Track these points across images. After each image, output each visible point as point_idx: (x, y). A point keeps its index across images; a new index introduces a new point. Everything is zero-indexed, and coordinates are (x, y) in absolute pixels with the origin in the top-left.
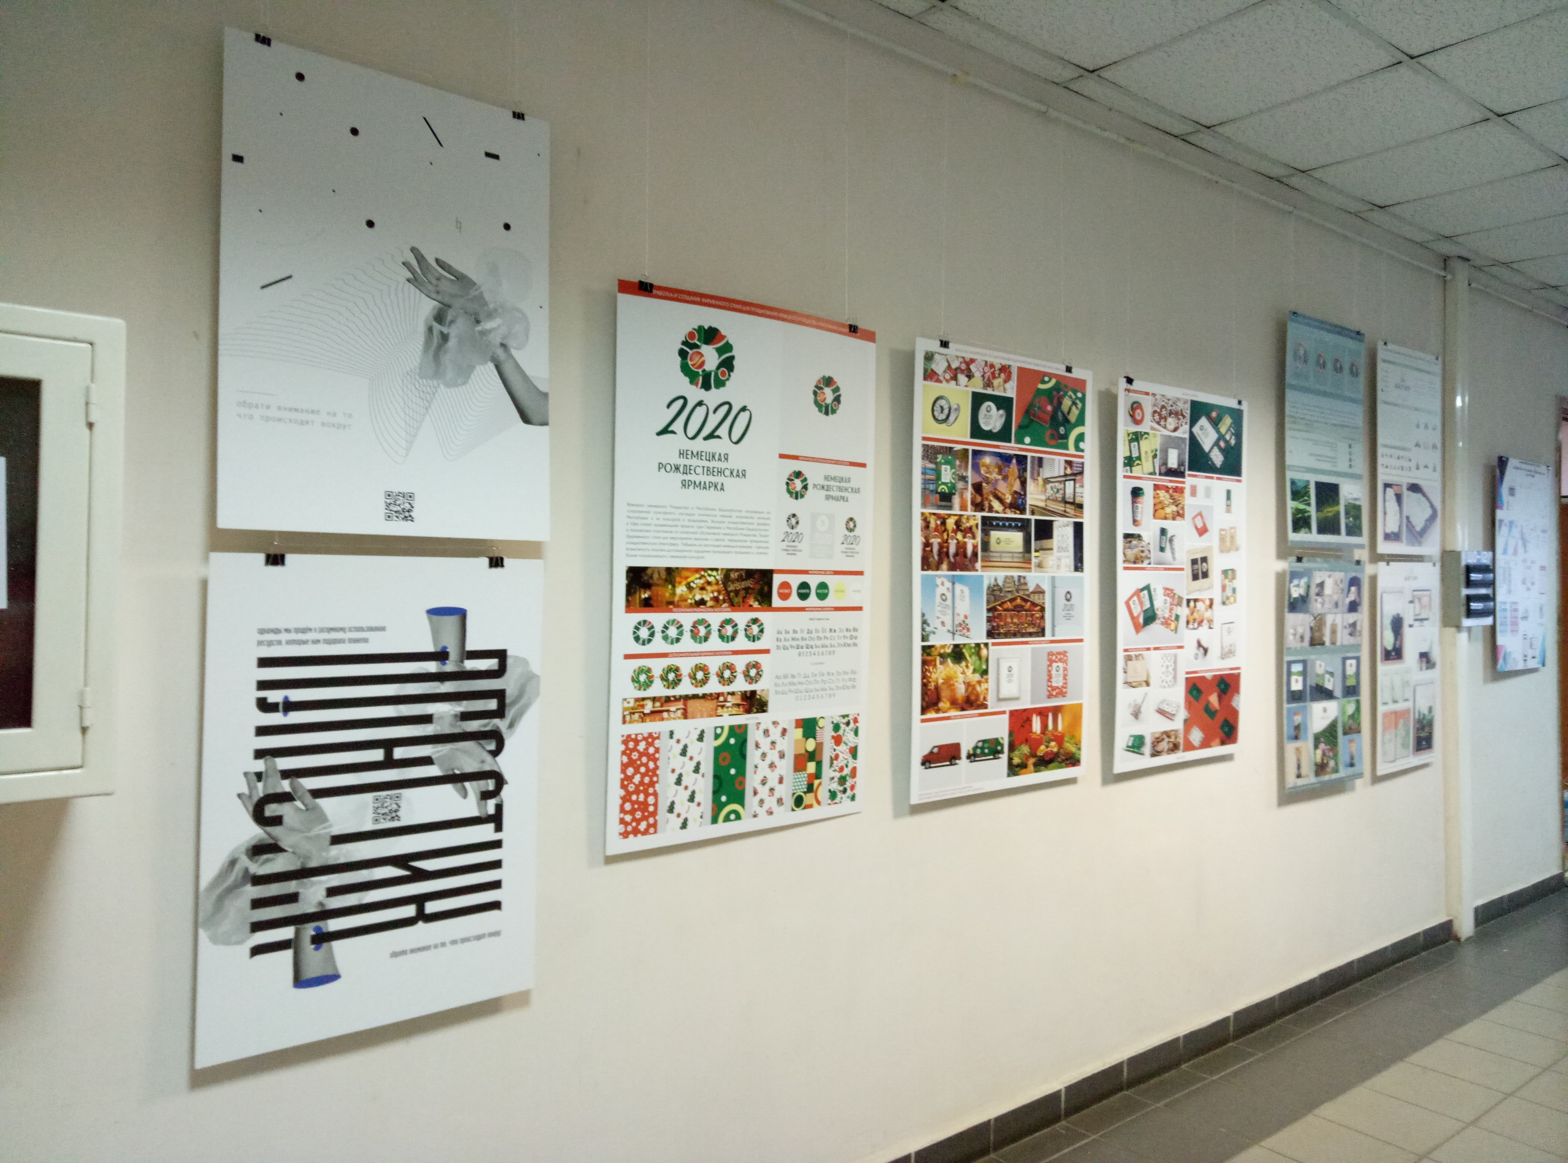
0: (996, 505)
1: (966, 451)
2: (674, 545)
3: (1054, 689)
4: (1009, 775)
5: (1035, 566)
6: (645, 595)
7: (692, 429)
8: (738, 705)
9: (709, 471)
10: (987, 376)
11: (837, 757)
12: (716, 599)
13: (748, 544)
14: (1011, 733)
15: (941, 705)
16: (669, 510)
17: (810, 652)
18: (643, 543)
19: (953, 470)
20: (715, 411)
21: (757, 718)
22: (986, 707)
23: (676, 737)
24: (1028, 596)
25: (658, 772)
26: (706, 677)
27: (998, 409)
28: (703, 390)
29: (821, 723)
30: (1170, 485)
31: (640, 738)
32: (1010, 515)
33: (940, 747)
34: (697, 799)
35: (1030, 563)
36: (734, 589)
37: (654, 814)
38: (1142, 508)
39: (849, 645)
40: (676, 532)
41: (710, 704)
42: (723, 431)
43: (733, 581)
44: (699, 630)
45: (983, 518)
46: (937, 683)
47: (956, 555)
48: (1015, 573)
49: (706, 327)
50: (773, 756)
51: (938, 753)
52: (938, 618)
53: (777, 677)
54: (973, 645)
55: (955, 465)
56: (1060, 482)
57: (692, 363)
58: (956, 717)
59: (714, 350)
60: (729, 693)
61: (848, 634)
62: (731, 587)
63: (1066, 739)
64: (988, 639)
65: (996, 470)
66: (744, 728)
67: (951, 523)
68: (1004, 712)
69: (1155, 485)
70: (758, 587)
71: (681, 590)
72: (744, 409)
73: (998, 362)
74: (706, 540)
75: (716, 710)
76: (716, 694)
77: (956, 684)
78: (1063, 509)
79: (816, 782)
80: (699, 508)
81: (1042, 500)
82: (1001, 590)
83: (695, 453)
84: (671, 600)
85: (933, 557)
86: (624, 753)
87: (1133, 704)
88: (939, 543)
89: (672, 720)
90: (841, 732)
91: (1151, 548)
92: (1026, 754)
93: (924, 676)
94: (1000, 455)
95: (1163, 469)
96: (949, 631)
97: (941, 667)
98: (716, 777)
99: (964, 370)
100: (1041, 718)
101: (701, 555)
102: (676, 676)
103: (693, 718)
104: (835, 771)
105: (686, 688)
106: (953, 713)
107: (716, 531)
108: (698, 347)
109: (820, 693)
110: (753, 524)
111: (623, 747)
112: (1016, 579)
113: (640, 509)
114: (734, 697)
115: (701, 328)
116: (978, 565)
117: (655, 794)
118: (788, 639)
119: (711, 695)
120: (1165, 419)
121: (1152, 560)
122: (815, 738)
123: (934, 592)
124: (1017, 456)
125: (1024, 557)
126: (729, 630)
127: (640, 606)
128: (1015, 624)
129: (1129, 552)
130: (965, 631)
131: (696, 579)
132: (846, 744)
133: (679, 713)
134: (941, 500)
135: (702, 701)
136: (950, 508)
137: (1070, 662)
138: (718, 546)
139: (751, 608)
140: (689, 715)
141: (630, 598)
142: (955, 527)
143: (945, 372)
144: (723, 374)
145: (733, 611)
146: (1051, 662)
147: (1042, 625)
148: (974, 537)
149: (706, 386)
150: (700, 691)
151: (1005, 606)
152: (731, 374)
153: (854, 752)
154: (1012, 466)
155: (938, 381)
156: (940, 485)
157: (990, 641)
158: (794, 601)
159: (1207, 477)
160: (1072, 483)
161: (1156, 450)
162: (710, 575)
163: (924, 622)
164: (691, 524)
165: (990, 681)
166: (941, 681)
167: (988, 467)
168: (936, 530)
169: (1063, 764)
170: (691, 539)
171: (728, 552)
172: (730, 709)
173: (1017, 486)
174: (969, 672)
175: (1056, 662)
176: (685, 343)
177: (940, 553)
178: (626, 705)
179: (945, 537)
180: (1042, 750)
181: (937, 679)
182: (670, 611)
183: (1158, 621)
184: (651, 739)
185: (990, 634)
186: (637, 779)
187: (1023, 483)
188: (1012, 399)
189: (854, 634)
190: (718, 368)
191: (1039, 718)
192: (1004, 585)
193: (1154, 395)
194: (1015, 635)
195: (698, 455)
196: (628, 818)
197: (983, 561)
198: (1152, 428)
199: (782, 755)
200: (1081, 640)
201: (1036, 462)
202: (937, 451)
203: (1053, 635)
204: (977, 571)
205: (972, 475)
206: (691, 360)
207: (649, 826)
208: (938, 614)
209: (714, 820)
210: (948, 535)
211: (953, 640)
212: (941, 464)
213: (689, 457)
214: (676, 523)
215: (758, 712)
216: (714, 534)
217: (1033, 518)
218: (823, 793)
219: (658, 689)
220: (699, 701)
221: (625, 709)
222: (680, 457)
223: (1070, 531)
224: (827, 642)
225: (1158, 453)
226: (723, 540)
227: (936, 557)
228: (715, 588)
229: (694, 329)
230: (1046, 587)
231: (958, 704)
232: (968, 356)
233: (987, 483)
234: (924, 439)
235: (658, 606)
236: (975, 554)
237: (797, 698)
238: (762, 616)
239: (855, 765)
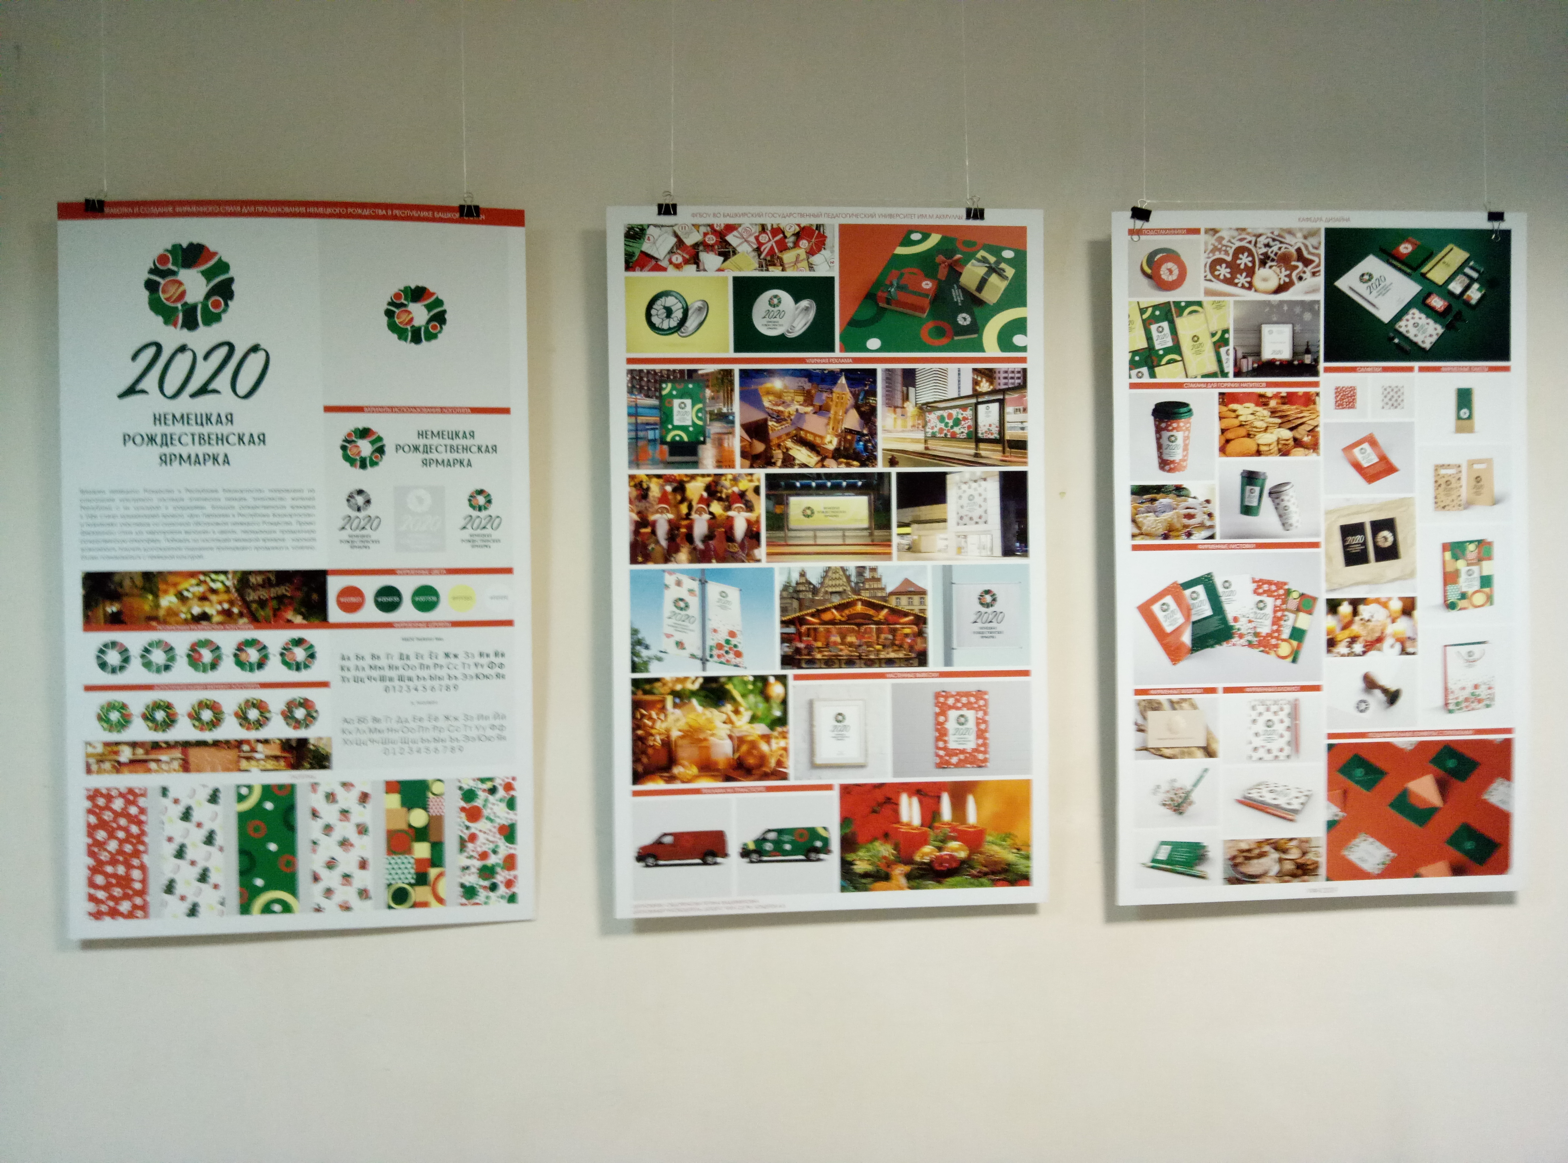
0: (801, 454)
1: (729, 373)
2: (153, 541)
3: (952, 753)
4: (843, 889)
5: (899, 550)
6: (112, 608)
7: (171, 386)
8: (276, 758)
9: (203, 439)
10: (766, 249)
11: (473, 838)
12: (227, 613)
13: (278, 535)
14: (845, 821)
15: (677, 770)
16: (142, 495)
17: (408, 687)
18: (106, 541)
19: (700, 406)
20: (206, 357)
21: (312, 777)
22: (784, 777)
23: (172, 794)
24: (884, 599)
25: (146, 839)
26: (216, 718)
27: (797, 300)
28: (185, 330)
29: (436, 788)
30: (1270, 392)
31: (114, 793)
32: (833, 468)
33: (677, 836)
34: (213, 878)
35: (890, 546)
36: (256, 598)
37: (142, 893)
38: (1186, 438)
39: (486, 677)
40: (156, 524)
41: (230, 755)
42: (222, 382)
43: (254, 588)
44: (200, 655)
45: (769, 477)
46: (668, 737)
47: (707, 538)
48: (851, 564)
49: (185, 245)
50: (347, 830)
51: (672, 845)
52: (669, 636)
53: (346, 721)
54: (751, 679)
55: (704, 397)
56: (964, 408)
57: (167, 296)
58: (712, 791)
59: (200, 275)
60: (258, 741)
61: (484, 661)
62: (252, 596)
63: (989, 838)
64: (782, 668)
65: (801, 399)
66: (290, 789)
67: (696, 489)
68: (829, 787)
69: (1222, 394)
70: (299, 595)
71: (168, 600)
72: (255, 349)
73: (790, 225)
74: (205, 532)
75: (238, 762)
76: (236, 741)
77: (711, 738)
78: (973, 452)
79: (433, 872)
80: (188, 490)
81: (917, 441)
82: (815, 591)
83: (178, 416)
84: (154, 614)
85: (657, 542)
86: (90, 812)
87: (1165, 787)
88: (670, 522)
89: (166, 774)
90: (479, 803)
91: (1216, 508)
92: (885, 858)
93: (637, 725)
94: (808, 374)
95: (1247, 364)
96: (693, 656)
97: (678, 712)
98: (244, 852)
99: (712, 246)
100: (921, 802)
101: (197, 553)
102: (168, 715)
103: (199, 770)
104: (471, 857)
105: (183, 730)
106: (705, 783)
107: (219, 520)
108: (174, 273)
109: (432, 746)
110: (284, 507)
111: (88, 804)
112: (853, 573)
113: (99, 496)
114: (268, 746)
115: (176, 248)
116: (762, 551)
117: (143, 868)
118: (363, 669)
119: (227, 742)
120: (1250, 272)
121: (1218, 531)
122: (425, 808)
123: (661, 596)
124: (849, 373)
125: (871, 535)
126: (253, 655)
127: (105, 622)
128: (851, 645)
129: (1149, 521)
130: (731, 656)
131: (192, 586)
132: (491, 820)
133: (176, 765)
134: (672, 453)
135: (213, 750)
136: (695, 464)
137: (991, 709)
138: (226, 540)
139: (289, 624)
140: (192, 766)
141: (90, 613)
142: (705, 495)
143: (671, 252)
144: (216, 305)
145: (257, 628)
146: (943, 709)
147: (919, 646)
148: (749, 507)
149: (190, 323)
150: (209, 736)
151: (827, 616)
152: (230, 303)
153: (509, 832)
154: (836, 389)
155: (658, 268)
156: (670, 430)
157: (790, 673)
158: (370, 612)
159: (1385, 370)
160: (995, 406)
161: (1226, 331)
162: (213, 581)
163: (637, 643)
164: (179, 512)
165: (791, 736)
166: (675, 734)
167: (779, 395)
168: (664, 499)
169: (984, 880)
170: (180, 532)
171: (244, 548)
172: (262, 762)
173: (852, 421)
174: (742, 722)
175: (958, 709)
176: (154, 271)
177: (672, 536)
178: (90, 750)
179: (684, 508)
180: (926, 853)
181: (668, 731)
182: (154, 629)
183: (1236, 640)
184: (131, 796)
185: (788, 661)
186: (113, 846)
187: (868, 416)
188: (831, 280)
189: (497, 660)
190: (208, 296)
191: (915, 801)
192: (822, 584)
193: (1215, 231)
194: (850, 663)
195: (184, 419)
196: (101, 895)
197: (769, 544)
198: (1209, 293)
199: (362, 830)
200: (1026, 673)
201: (899, 379)
202: (660, 378)
203: (948, 661)
204: (759, 561)
205: (741, 407)
206: (164, 292)
207: (135, 907)
208: (670, 631)
209: (245, 909)
210: (690, 507)
211: (704, 669)
212: (671, 396)
213: (170, 422)
214: (154, 512)
215: (312, 767)
216: (218, 524)
217: (894, 471)
218: (449, 886)
219: (139, 731)
220: (207, 749)
221: (88, 755)
222: (155, 424)
223: (992, 491)
224: (443, 673)
225: (1231, 336)
226: (234, 532)
227: (664, 543)
228: (225, 597)
229: (167, 251)
230: (928, 581)
231: (718, 770)
232: (720, 222)
233: (779, 421)
234: (630, 361)
235: (131, 623)
236: (753, 536)
237: (386, 752)
238: (313, 635)
239: (512, 851)
